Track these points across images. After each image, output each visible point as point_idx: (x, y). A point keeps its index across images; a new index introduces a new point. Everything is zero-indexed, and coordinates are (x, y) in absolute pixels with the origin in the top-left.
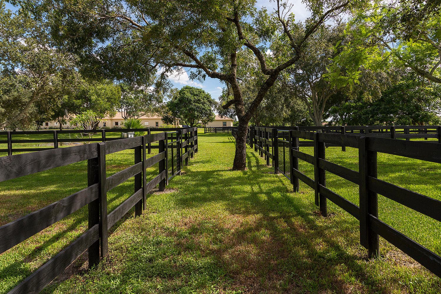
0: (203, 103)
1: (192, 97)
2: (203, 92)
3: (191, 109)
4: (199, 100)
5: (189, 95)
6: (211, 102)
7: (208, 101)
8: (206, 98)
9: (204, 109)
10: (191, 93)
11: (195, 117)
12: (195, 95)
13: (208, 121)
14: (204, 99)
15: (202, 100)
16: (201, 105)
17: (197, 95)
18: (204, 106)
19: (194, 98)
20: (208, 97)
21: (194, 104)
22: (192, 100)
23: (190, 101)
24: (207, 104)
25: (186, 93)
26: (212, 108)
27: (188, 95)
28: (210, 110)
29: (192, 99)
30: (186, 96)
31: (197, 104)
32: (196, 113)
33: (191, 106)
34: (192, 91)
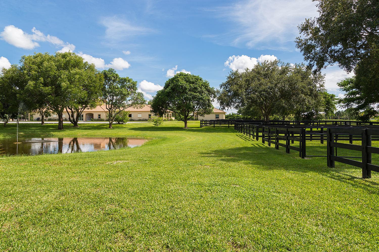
0: (201, 92)
1: (187, 85)
2: (201, 80)
3: (186, 99)
4: (196, 88)
5: (184, 82)
6: (210, 92)
7: (206, 89)
8: (203, 86)
9: (202, 99)
10: (186, 80)
11: (190, 108)
12: (190, 82)
13: (205, 113)
14: (201, 88)
15: (199, 88)
16: (198, 94)
17: (193, 83)
18: (202, 95)
19: (190, 86)
20: (206, 85)
21: (189, 93)
22: (187, 88)
23: (184, 90)
24: (205, 93)
25: (180, 80)
26: (211, 98)
27: (182, 82)
28: (209, 100)
29: (188, 86)
30: (180, 83)
31: (193, 93)
32: (192, 104)
33: (186, 96)
34: (188, 78)
